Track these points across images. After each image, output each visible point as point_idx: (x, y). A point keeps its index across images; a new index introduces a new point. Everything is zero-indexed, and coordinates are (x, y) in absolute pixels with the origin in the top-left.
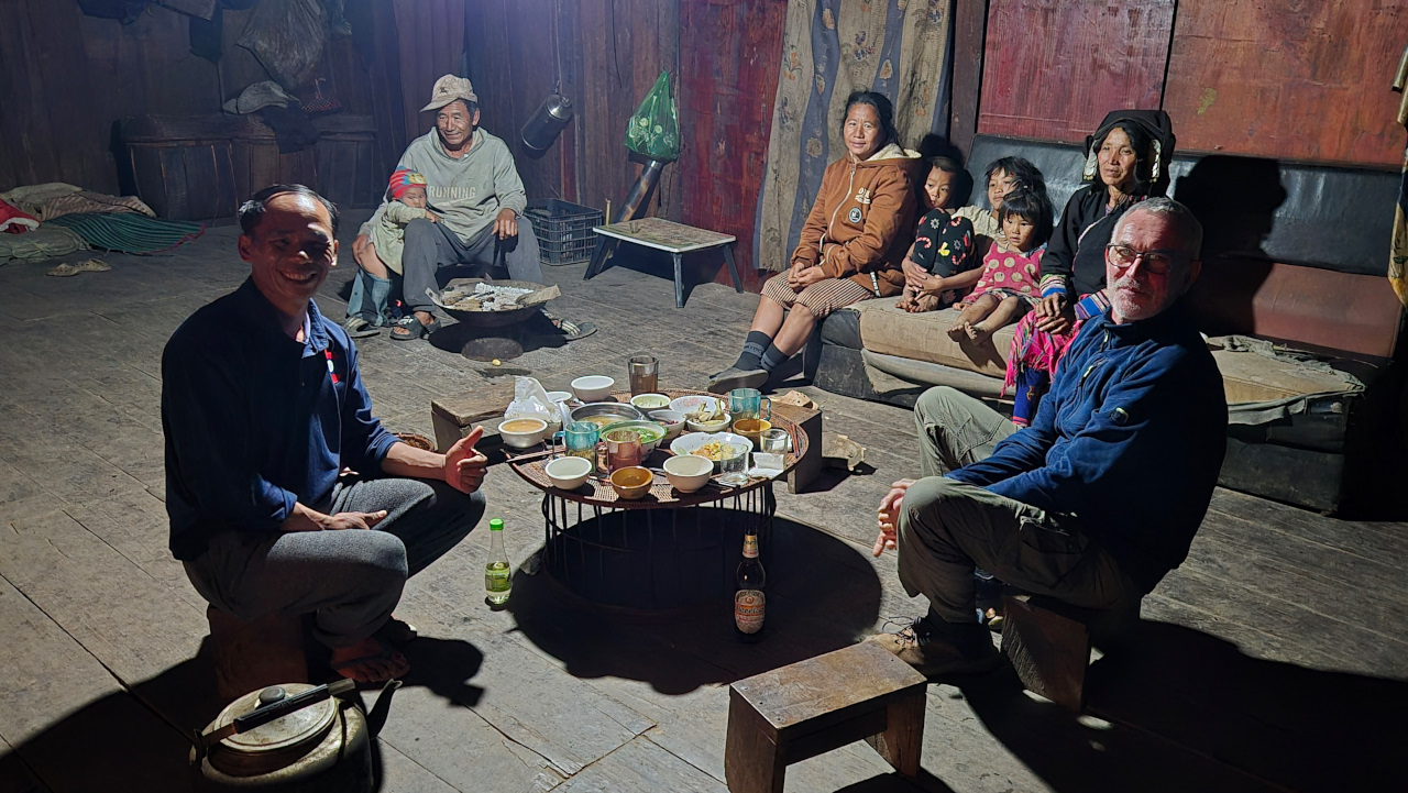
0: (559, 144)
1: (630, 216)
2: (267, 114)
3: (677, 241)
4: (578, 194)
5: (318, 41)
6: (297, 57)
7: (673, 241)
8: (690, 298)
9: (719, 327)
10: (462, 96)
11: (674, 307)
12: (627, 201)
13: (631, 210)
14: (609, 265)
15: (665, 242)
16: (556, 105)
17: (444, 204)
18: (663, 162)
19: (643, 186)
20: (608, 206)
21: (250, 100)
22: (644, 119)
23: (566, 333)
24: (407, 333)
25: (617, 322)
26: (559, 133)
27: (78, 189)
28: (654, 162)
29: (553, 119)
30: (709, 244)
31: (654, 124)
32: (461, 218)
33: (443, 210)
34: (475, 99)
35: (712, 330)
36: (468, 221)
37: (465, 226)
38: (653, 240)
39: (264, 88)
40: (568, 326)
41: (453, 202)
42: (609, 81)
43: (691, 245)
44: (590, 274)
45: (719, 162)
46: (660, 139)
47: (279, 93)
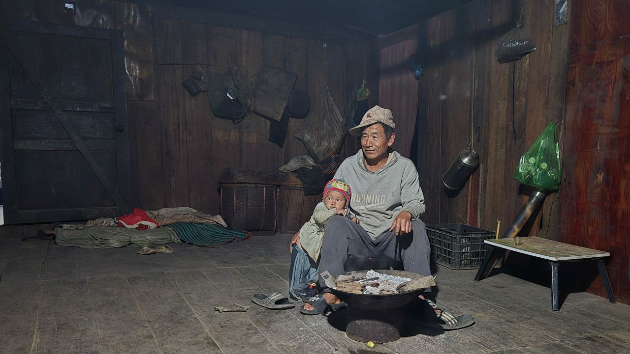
0: (468, 185)
1: (515, 233)
2: (301, 172)
3: (554, 253)
4: (479, 221)
5: (338, 135)
6: (326, 144)
7: (552, 252)
8: (565, 303)
9: (596, 333)
10: (382, 121)
11: (549, 309)
12: (515, 222)
13: (516, 229)
14: (495, 272)
15: (544, 253)
16: (467, 155)
17: (362, 208)
18: (547, 192)
19: (528, 211)
20: (499, 225)
21: (293, 164)
22: (533, 158)
23: (444, 322)
24: (312, 309)
25: (495, 318)
26: (468, 178)
27: (195, 211)
28: (538, 193)
29: (464, 166)
30: (585, 257)
31: (541, 161)
32: (372, 220)
33: (360, 212)
34: (393, 125)
35: (588, 335)
36: (377, 222)
37: (374, 226)
38: (535, 251)
39: (302, 159)
40: (446, 316)
41: (368, 207)
42: (507, 137)
43: (568, 256)
44: (480, 277)
45: (597, 190)
46: (544, 173)
47: (311, 162)
